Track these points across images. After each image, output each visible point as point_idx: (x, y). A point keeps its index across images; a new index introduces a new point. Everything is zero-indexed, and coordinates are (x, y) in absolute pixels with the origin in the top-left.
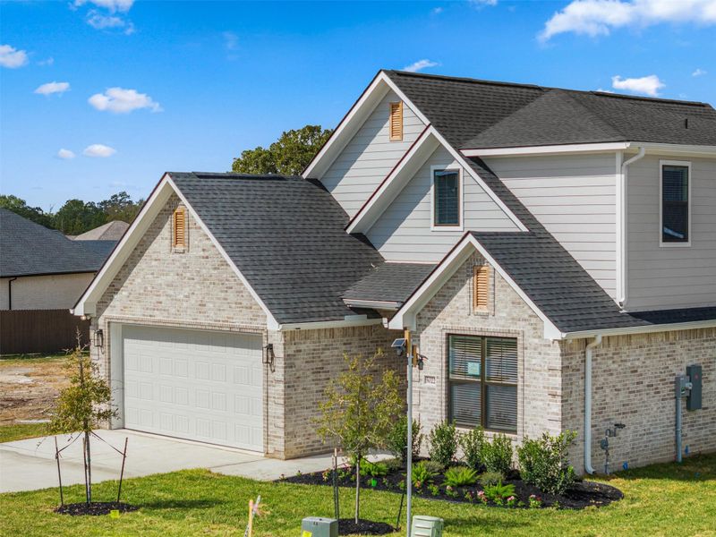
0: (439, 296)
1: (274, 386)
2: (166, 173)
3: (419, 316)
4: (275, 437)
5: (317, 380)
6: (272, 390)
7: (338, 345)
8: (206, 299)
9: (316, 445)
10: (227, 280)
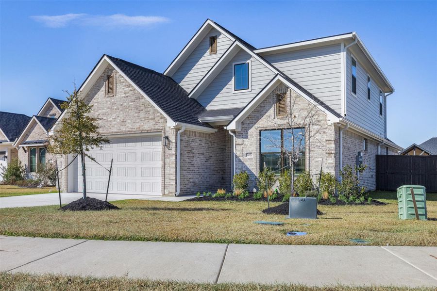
0: (255, 111)
1: (169, 158)
2: (104, 55)
3: (243, 123)
4: (169, 185)
5: (189, 156)
6: (167, 160)
7: (197, 140)
8: (126, 118)
9: (188, 190)
10: (139, 107)
